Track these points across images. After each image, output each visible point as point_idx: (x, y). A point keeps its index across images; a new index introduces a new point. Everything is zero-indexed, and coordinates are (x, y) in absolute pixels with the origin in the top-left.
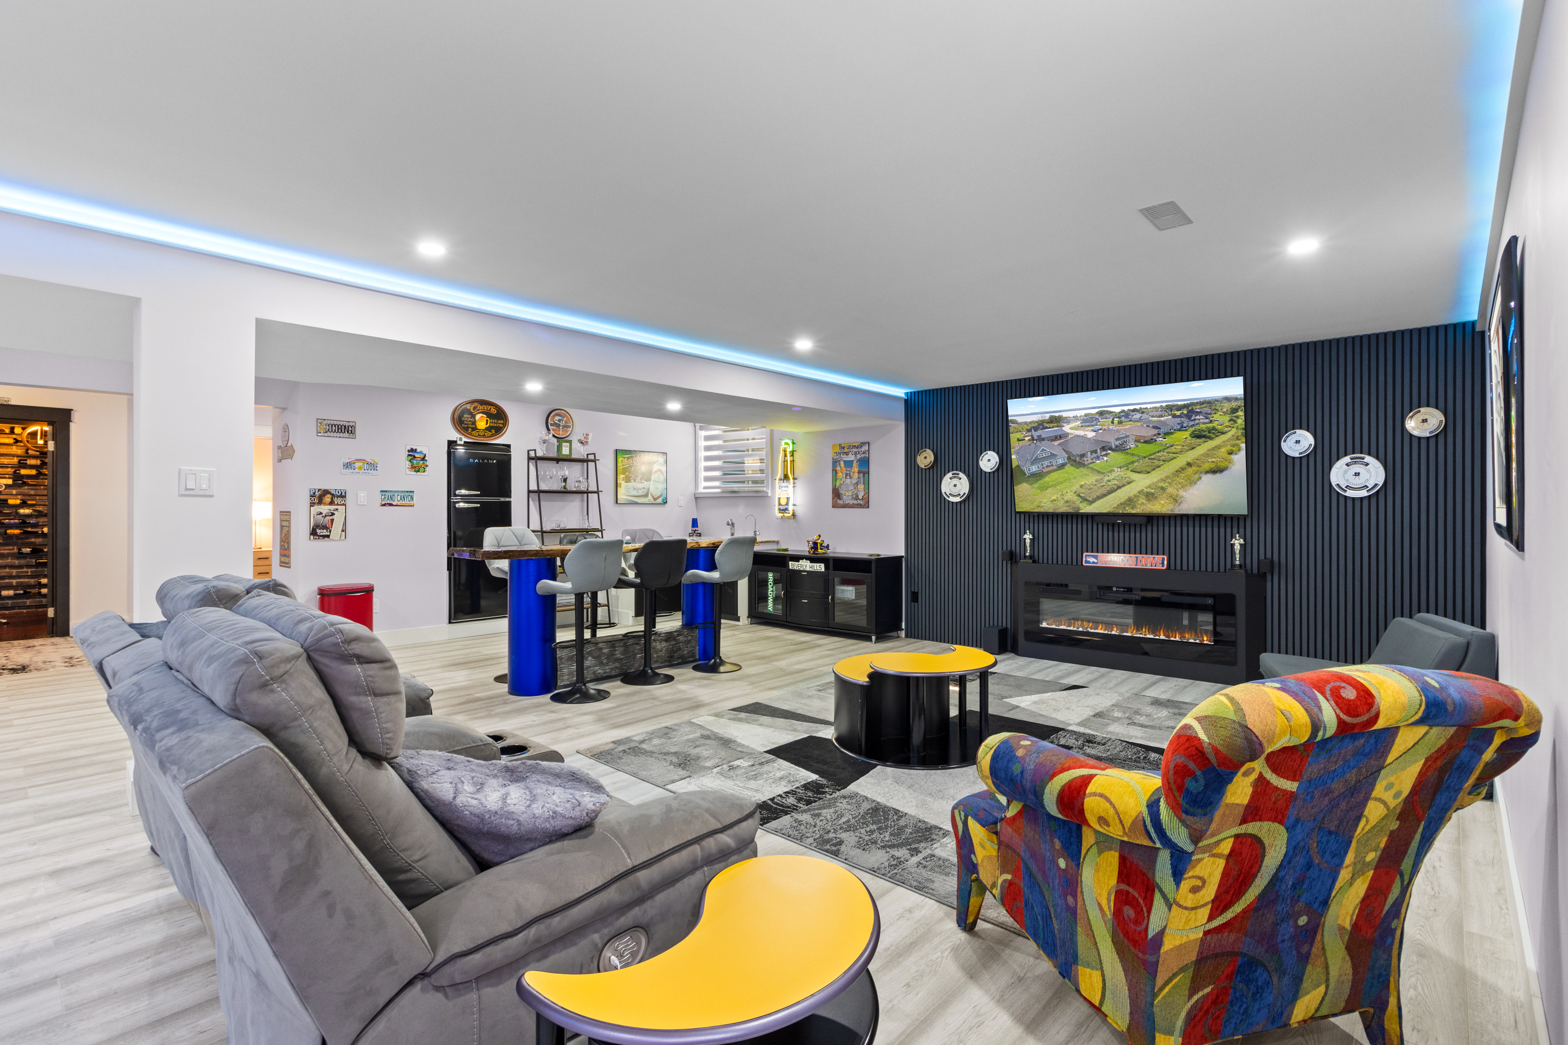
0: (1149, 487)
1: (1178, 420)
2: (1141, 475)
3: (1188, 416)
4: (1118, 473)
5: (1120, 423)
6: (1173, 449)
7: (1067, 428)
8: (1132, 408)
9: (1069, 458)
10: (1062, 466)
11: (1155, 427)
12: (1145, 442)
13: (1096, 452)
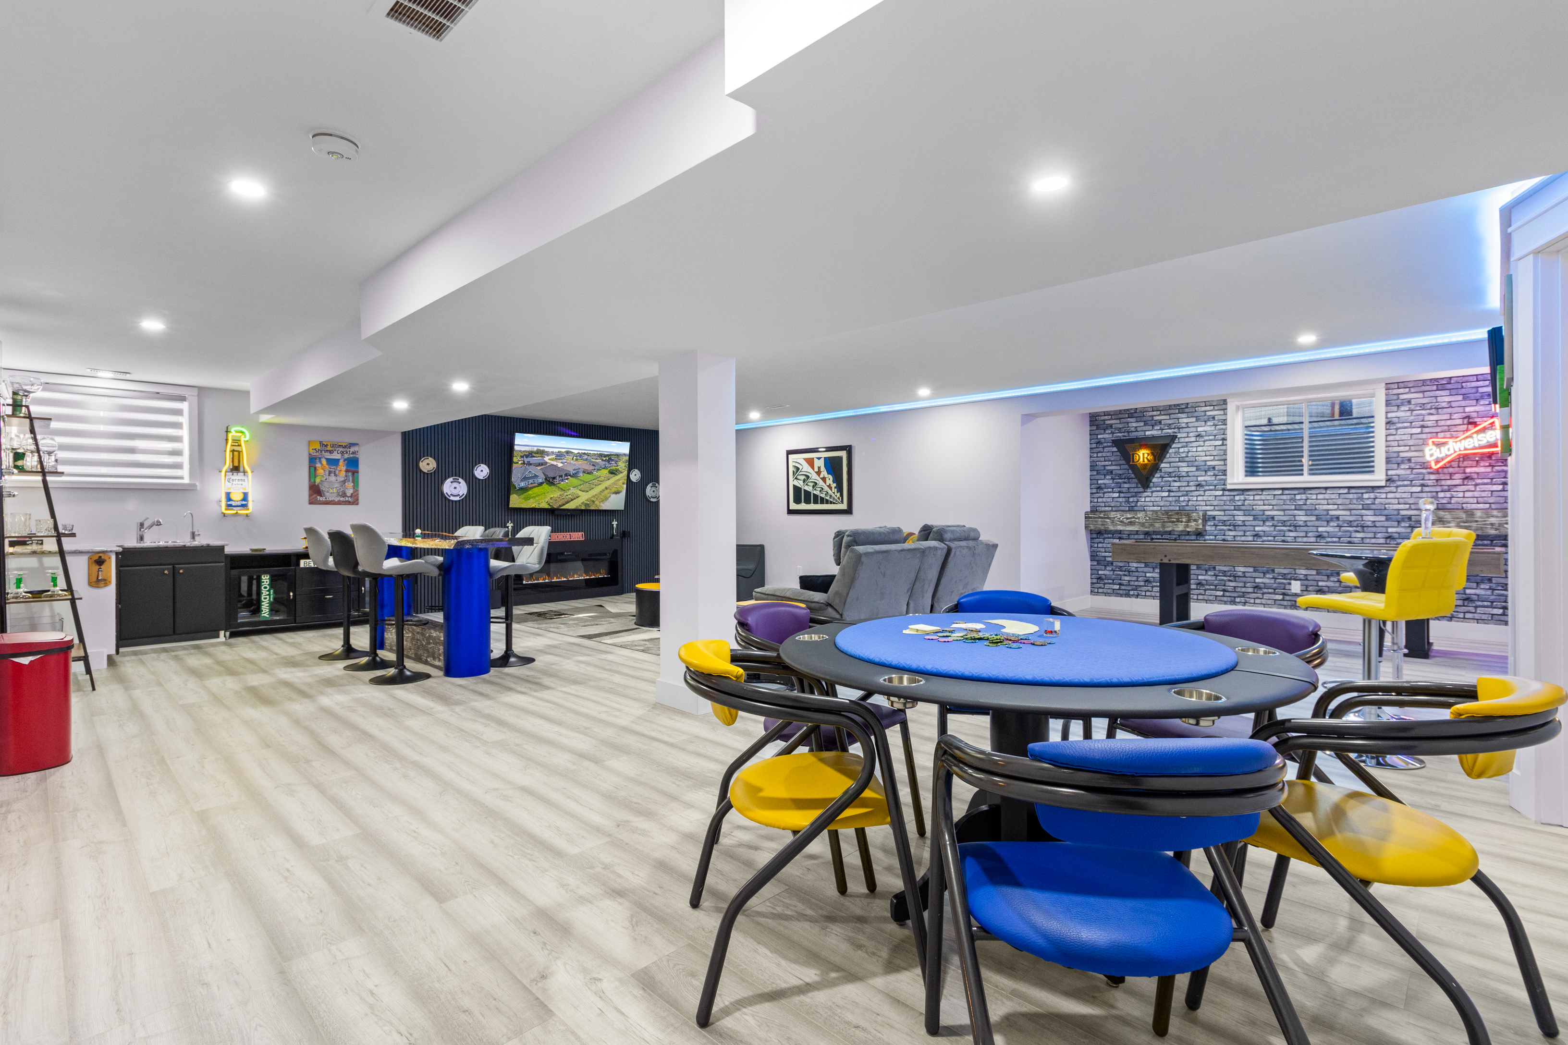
0: (587, 500)
1: (604, 463)
2: (584, 493)
3: (608, 461)
4: (573, 490)
5: (577, 460)
6: (600, 479)
7: (547, 459)
8: (583, 452)
9: (546, 479)
10: (541, 484)
11: (593, 465)
12: (588, 473)
13: (561, 476)
